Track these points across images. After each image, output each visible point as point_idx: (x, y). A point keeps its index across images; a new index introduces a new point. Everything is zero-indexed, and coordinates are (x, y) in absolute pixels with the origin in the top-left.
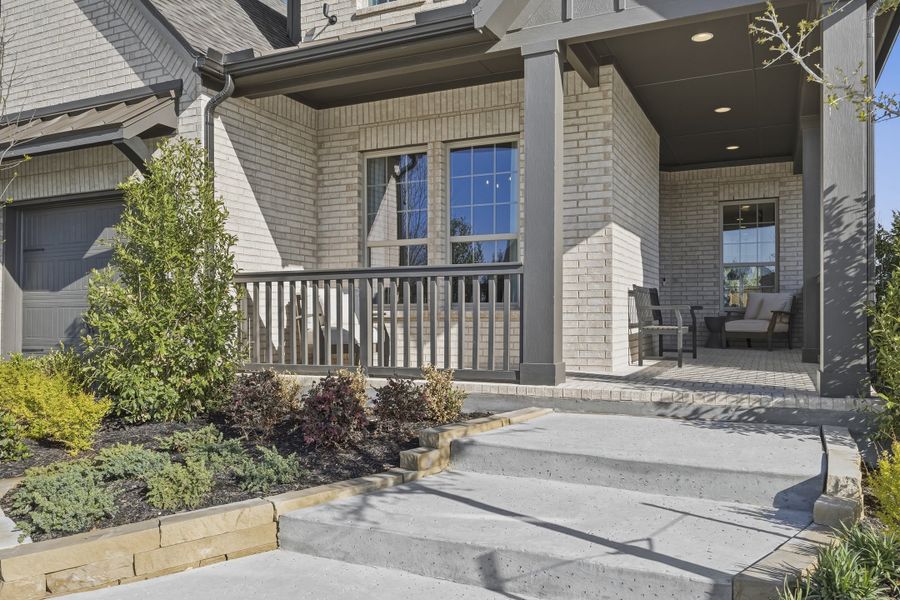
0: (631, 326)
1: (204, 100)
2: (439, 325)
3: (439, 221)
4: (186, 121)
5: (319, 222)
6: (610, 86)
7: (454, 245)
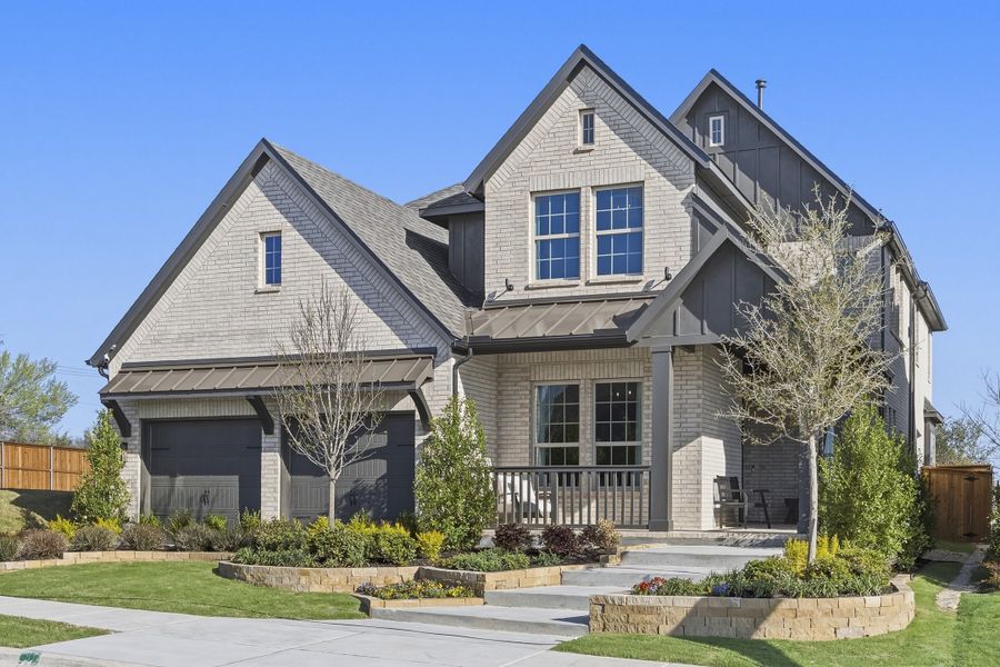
0: (715, 503)
1: (453, 361)
2: (585, 500)
3: (588, 432)
4: (440, 373)
5: (499, 429)
6: (701, 353)
7: (598, 448)
